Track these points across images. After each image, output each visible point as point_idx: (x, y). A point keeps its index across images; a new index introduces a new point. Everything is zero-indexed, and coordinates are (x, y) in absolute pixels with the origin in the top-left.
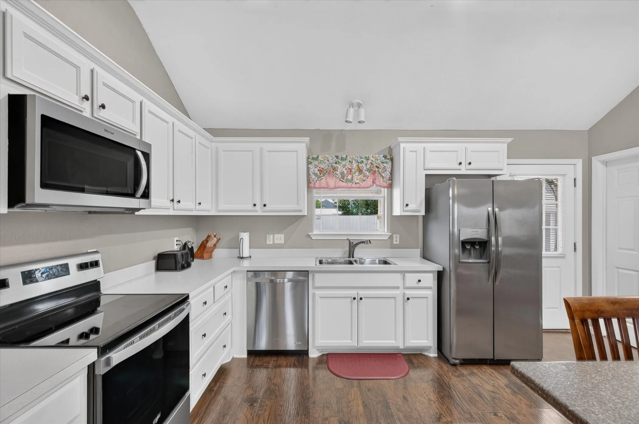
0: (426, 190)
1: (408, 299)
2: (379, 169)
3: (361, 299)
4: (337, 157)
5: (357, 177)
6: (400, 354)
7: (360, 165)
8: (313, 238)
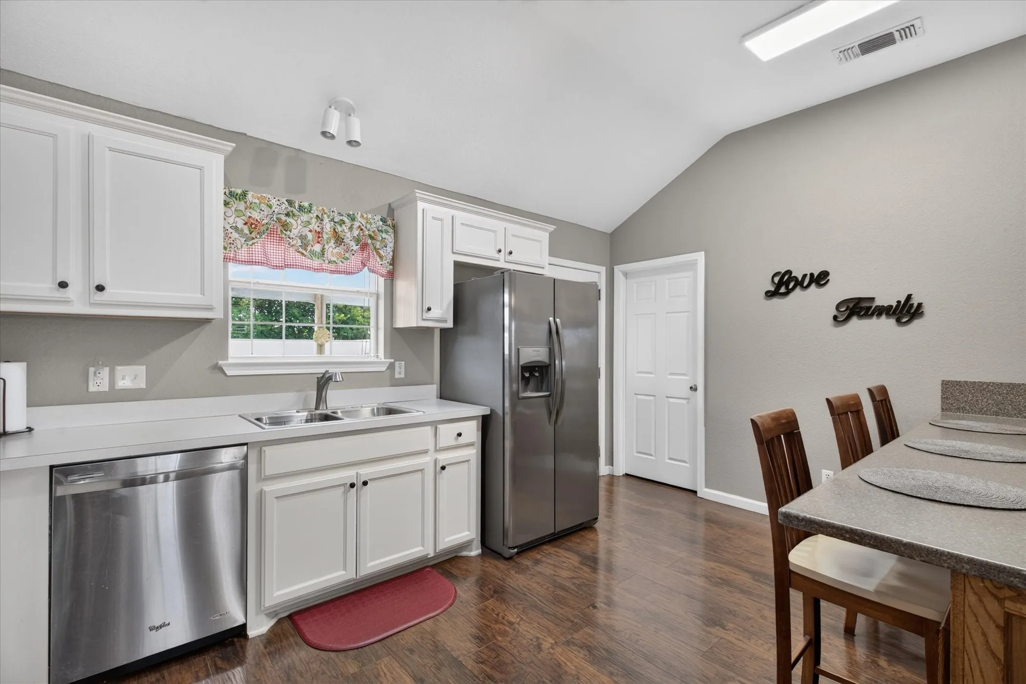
0: (455, 285)
1: (443, 468)
2: (373, 241)
3: (365, 483)
4: (290, 203)
5: (332, 251)
6: (427, 567)
7: (339, 229)
8: (229, 373)
